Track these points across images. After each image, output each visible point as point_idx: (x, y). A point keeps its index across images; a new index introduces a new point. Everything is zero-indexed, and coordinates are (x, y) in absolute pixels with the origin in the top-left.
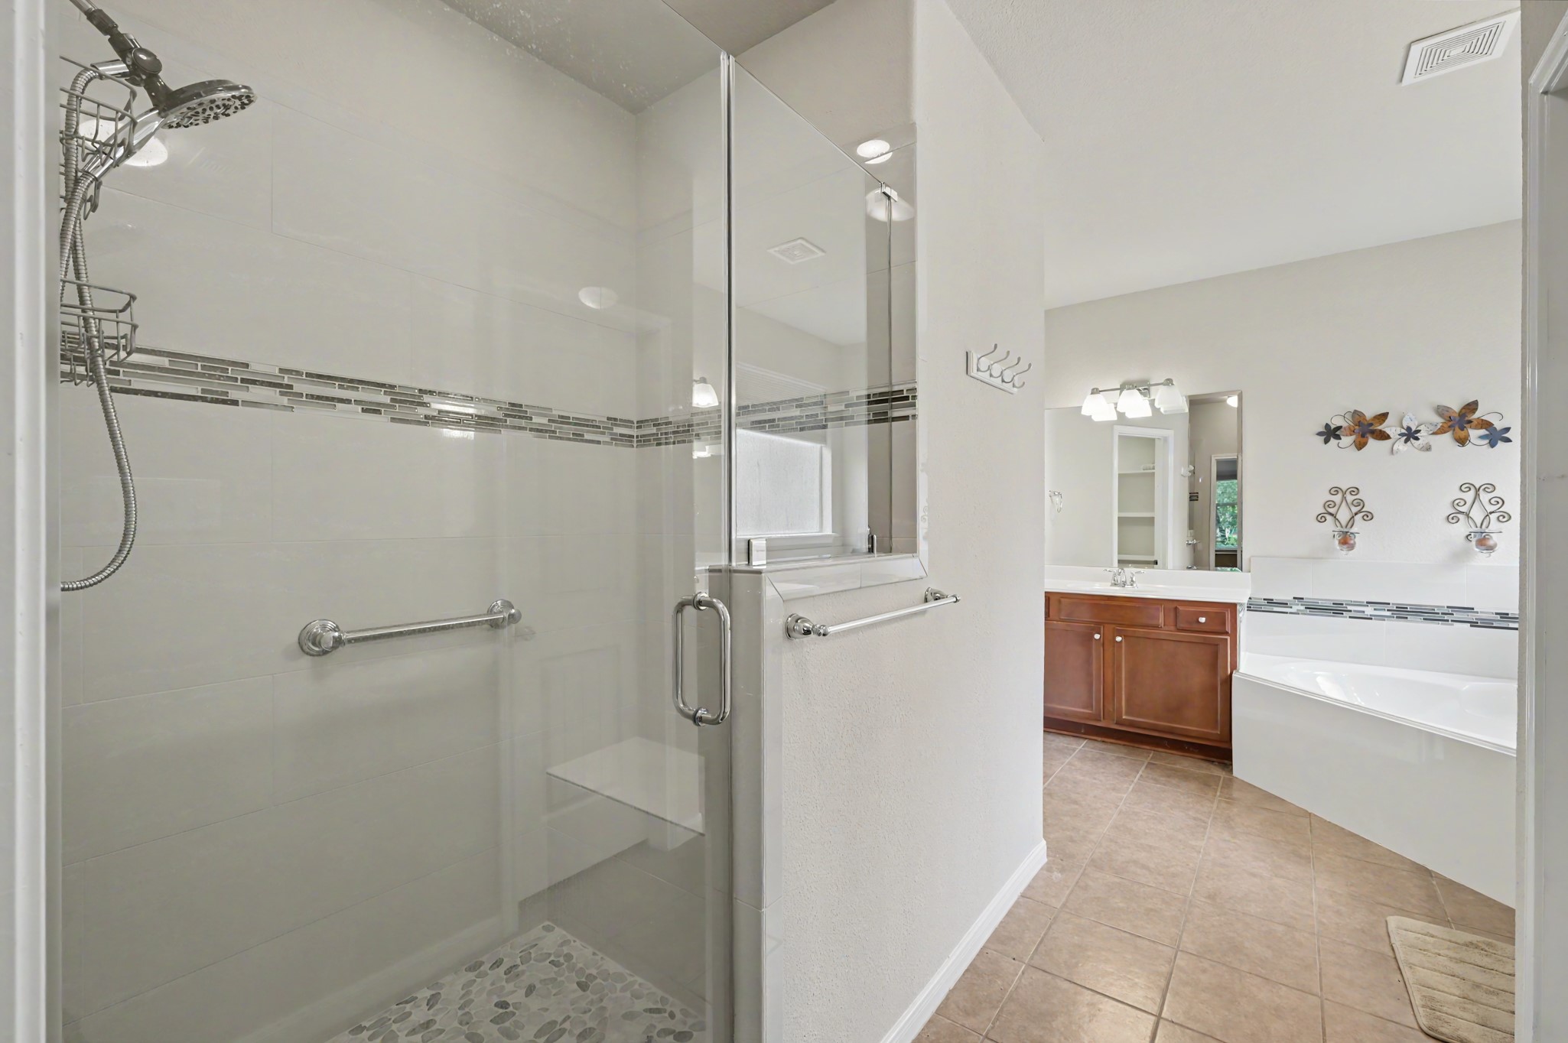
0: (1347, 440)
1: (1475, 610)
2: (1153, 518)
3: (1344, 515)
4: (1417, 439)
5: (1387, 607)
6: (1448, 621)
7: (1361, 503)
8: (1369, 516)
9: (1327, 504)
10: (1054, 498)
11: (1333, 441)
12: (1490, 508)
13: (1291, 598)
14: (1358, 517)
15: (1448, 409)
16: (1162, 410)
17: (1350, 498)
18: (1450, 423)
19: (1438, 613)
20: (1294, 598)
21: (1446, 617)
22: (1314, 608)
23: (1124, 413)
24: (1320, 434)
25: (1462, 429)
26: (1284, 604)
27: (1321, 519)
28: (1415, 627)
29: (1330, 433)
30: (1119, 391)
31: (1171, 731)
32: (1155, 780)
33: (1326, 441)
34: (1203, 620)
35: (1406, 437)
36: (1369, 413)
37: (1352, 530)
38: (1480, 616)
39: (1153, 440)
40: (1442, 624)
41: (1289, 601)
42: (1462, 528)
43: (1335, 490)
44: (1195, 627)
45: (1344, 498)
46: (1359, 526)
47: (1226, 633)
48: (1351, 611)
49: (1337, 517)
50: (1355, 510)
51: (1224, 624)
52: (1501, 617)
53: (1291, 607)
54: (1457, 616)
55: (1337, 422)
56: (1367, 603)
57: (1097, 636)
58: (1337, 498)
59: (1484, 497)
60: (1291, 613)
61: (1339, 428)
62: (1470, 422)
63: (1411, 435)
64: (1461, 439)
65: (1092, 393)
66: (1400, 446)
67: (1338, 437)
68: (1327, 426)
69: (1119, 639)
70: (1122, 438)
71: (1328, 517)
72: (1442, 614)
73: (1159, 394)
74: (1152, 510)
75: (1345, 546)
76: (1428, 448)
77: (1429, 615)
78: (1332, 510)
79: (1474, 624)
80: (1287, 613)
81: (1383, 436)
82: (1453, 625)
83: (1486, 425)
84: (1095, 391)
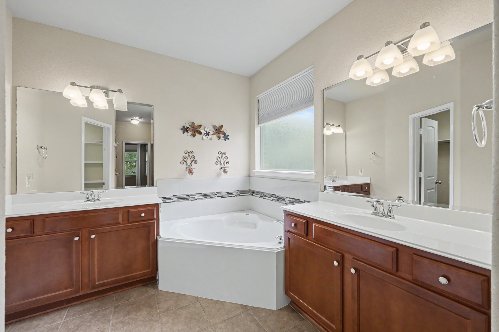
0: (190, 133)
1: (222, 192)
2: (103, 164)
3: (189, 162)
4: (209, 135)
5: (201, 195)
6: (216, 197)
7: (194, 157)
8: (196, 162)
9: (184, 157)
10: (40, 150)
11: (186, 133)
12: (225, 160)
13: (172, 196)
14: (193, 162)
15: (216, 127)
16: (115, 106)
17: (191, 155)
18: (216, 131)
19: (214, 195)
20: (173, 196)
21: (216, 196)
22: (180, 199)
23: (93, 102)
24: (181, 129)
25: (219, 134)
26: (170, 199)
27: (182, 163)
28: (209, 200)
29: (185, 130)
30: (89, 89)
31: (127, 279)
32: (122, 322)
33: (184, 133)
34: (143, 215)
35: (206, 134)
36: (197, 124)
37: (191, 167)
38: (223, 194)
39: (102, 128)
40: (215, 198)
41: (171, 197)
42: (219, 166)
43: (186, 152)
44: (140, 219)
45: (189, 155)
46: (194, 165)
47: (154, 219)
48: (191, 198)
49: (187, 162)
50: (192, 159)
51: (153, 215)
52: (227, 194)
53: (172, 199)
54: (218, 195)
55: (187, 126)
56: (196, 194)
57: (77, 239)
58: (187, 155)
59: (224, 156)
60: (172, 202)
61: (188, 128)
62: (221, 132)
63: (207, 134)
64: (219, 137)
65: (71, 85)
66: (204, 137)
67: (187, 132)
68: (184, 126)
69: (93, 236)
70: (86, 124)
71: (184, 162)
72: (215, 195)
73: (114, 96)
74: (102, 160)
75: (191, 173)
76: (211, 139)
77: (212, 196)
78: (185, 160)
79: (222, 197)
80: (171, 202)
81: (200, 133)
82: (217, 198)
83: (224, 134)
84: (73, 84)
